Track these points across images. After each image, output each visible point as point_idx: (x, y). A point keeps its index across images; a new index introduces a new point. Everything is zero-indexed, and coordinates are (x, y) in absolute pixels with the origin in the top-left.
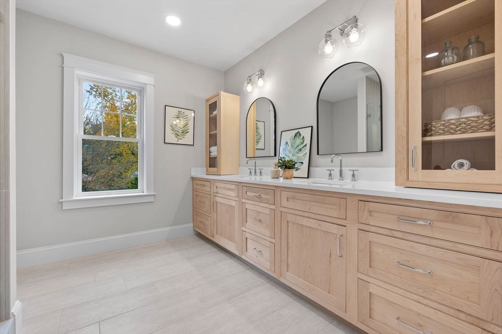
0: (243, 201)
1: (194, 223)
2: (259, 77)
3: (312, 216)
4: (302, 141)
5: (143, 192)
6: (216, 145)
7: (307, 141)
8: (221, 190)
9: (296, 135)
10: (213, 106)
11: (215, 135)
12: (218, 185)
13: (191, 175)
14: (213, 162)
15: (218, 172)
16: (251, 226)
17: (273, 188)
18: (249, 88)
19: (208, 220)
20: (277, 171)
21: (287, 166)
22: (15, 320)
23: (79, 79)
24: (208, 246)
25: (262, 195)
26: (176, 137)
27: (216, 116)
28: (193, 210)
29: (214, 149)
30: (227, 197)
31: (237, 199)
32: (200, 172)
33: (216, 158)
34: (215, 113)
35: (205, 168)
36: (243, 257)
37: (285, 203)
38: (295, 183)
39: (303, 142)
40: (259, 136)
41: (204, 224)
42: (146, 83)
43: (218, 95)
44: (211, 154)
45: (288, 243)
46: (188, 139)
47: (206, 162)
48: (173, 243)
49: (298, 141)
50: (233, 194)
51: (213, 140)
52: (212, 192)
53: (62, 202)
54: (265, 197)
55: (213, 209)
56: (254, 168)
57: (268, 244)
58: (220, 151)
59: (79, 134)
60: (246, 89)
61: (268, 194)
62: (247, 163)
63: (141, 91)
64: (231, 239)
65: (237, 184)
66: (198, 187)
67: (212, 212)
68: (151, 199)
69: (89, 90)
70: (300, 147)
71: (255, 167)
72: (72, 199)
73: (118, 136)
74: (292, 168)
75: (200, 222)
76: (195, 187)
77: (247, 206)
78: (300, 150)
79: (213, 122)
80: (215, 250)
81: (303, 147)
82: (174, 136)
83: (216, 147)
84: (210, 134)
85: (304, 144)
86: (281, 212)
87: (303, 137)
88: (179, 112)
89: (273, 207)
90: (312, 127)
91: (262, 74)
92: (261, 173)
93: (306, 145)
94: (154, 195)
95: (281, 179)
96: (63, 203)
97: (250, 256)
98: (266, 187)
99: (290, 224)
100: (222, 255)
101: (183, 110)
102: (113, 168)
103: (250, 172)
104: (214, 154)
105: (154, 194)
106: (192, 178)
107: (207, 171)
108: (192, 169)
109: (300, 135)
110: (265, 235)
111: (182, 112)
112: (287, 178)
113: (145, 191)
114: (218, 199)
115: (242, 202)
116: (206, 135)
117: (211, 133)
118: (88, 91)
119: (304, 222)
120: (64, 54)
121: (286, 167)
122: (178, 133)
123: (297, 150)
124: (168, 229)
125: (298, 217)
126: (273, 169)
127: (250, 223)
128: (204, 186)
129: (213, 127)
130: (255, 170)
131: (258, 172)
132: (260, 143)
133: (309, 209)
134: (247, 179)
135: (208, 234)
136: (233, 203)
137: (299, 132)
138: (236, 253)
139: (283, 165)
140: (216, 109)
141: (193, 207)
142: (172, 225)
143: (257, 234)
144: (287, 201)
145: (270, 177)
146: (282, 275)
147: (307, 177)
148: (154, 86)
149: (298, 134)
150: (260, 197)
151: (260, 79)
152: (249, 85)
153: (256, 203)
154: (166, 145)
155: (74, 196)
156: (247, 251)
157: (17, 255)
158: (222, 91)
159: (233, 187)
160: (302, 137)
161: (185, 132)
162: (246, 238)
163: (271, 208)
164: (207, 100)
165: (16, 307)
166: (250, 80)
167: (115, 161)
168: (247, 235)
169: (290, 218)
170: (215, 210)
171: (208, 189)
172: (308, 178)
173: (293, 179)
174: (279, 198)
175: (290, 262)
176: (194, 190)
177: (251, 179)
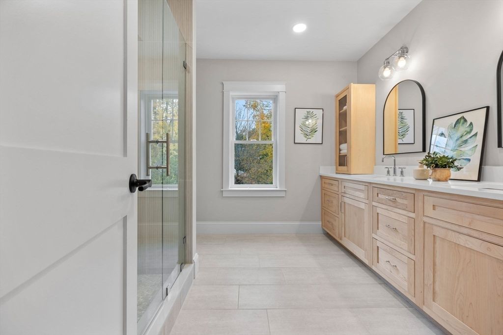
0: (374, 204)
1: (322, 223)
2: (400, 57)
3: (475, 234)
4: (468, 130)
5: (277, 188)
6: (346, 142)
7: (479, 129)
8: (349, 191)
9: (458, 122)
10: (343, 102)
11: (345, 131)
12: (347, 184)
13: (319, 173)
14: (342, 161)
15: (348, 171)
16: (382, 233)
17: (414, 192)
18: (387, 73)
19: (335, 220)
20: (423, 171)
21: (439, 164)
22: (194, 265)
23: (233, 98)
24: (335, 248)
25: (396, 199)
26: (306, 137)
27: (346, 111)
28: (322, 209)
29: (344, 147)
30: (356, 198)
31: (367, 201)
32: (329, 171)
33: (346, 155)
34: (345, 108)
35: (335, 167)
36: (374, 268)
37: (429, 211)
38: (453, 187)
39: (471, 130)
40: (406, 128)
41: (332, 224)
42: (279, 91)
43: (348, 88)
44: (341, 152)
45: (434, 264)
46: (317, 138)
47: (336, 160)
48: (302, 237)
49: (463, 129)
50: (362, 195)
51: (343, 137)
52: (340, 192)
53: (222, 191)
54: (402, 202)
55: (341, 210)
56: (393, 167)
57: (406, 260)
58: (350, 148)
59: (232, 140)
60: (382, 75)
61: (405, 198)
62: (383, 161)
63: (275, 99)
64: (360, 245)
65: (367, 184)
66: (326, 186)
67: (340, 213)
68: (283, 194)
69: (244, 104)
70: (464, 138)
71: (395, 166)
72: (227, 189)
73: (258, 139)
74: (449, 167)
75: (328, 221)
76: (323, 185)
77: (379, 210)
78: (466, 142)
79: (343, 118)
80: (342, 253)
81: (471, 137)
82: (302, 136)
83: (346, 144)
84: (339, 131)
85: (473, 133)
86: (425, 223)
87: (471, 124)
88: (308, 112)
89: (413, 215)
90: (488, 108)
91: (404, 52)
92: (402, 172)
93: (476, 135)
94: (285, 191)
95: (430, 181)
96: (224, 192)
97: (382, 268)
98: (403, 190)
99: (438, 241)
100: (349, 261)
101: (311, 110)
102: (260, 166)
103: (388, 172)
104: (344, 152)
105: (284, 189)
106: (321, 176)
107: (337, 170)
108: (321, 167)
109: (465, 121)
110: (401, 248)
111: (311, 112)
112: (439, 180)
113: (278, 187)
114: (346, 200)
115: (373, 206)
116: (336, 132)
117: (341, 130)
118: (244, 106)
119: (462, 240)
120: (224, 83)
121: (437, 166)
122: (306, 133)
123: (459, 142)
124: (297, 223)
125: (450, 232)
126: (417, 168)
127: (382, 231)
128: (332, 185)
129: (343, 122)
130: (395, 169)
131: (398, 171)
132: (407, 136)
133: (470, 224)
134: (382, 178)
135: (335, 235)
136: (362, 206)
137: (463, 118)
138: (366, 261)
139: (432, 163)
140: (347, 104)
141: (322, 206)
142: (301, 220)
143: (391, 245)
144: (434, 209)
145: (412, 178)
146: (425, 303)
147: (477, 180)
148: (286, 92)
149: (462, 121)
150: (394, 201)
151: (402, 59)
152: (387, 69)
153: (389, 208)
154: (297, 145)
155: (230, 187)
156: (378, 262)
157: (197, 224)
158: (352, 83)
159: (362, 187)
160: (468, 123)
161: (314, 131)
162: (378, 247)
163: (408, 215)
164: (337, 96)
165: (195, 257)
166: (388, 63)
167: (262, 161)
168: (379, 244)
169: (438, 232)
170: (343, 211)
171: (335, 188)
172: (479, 180)
173: (450, 182)
174: (420, 204)
175: (437, 289)
176: (322, 189)
177: (388, 179)
